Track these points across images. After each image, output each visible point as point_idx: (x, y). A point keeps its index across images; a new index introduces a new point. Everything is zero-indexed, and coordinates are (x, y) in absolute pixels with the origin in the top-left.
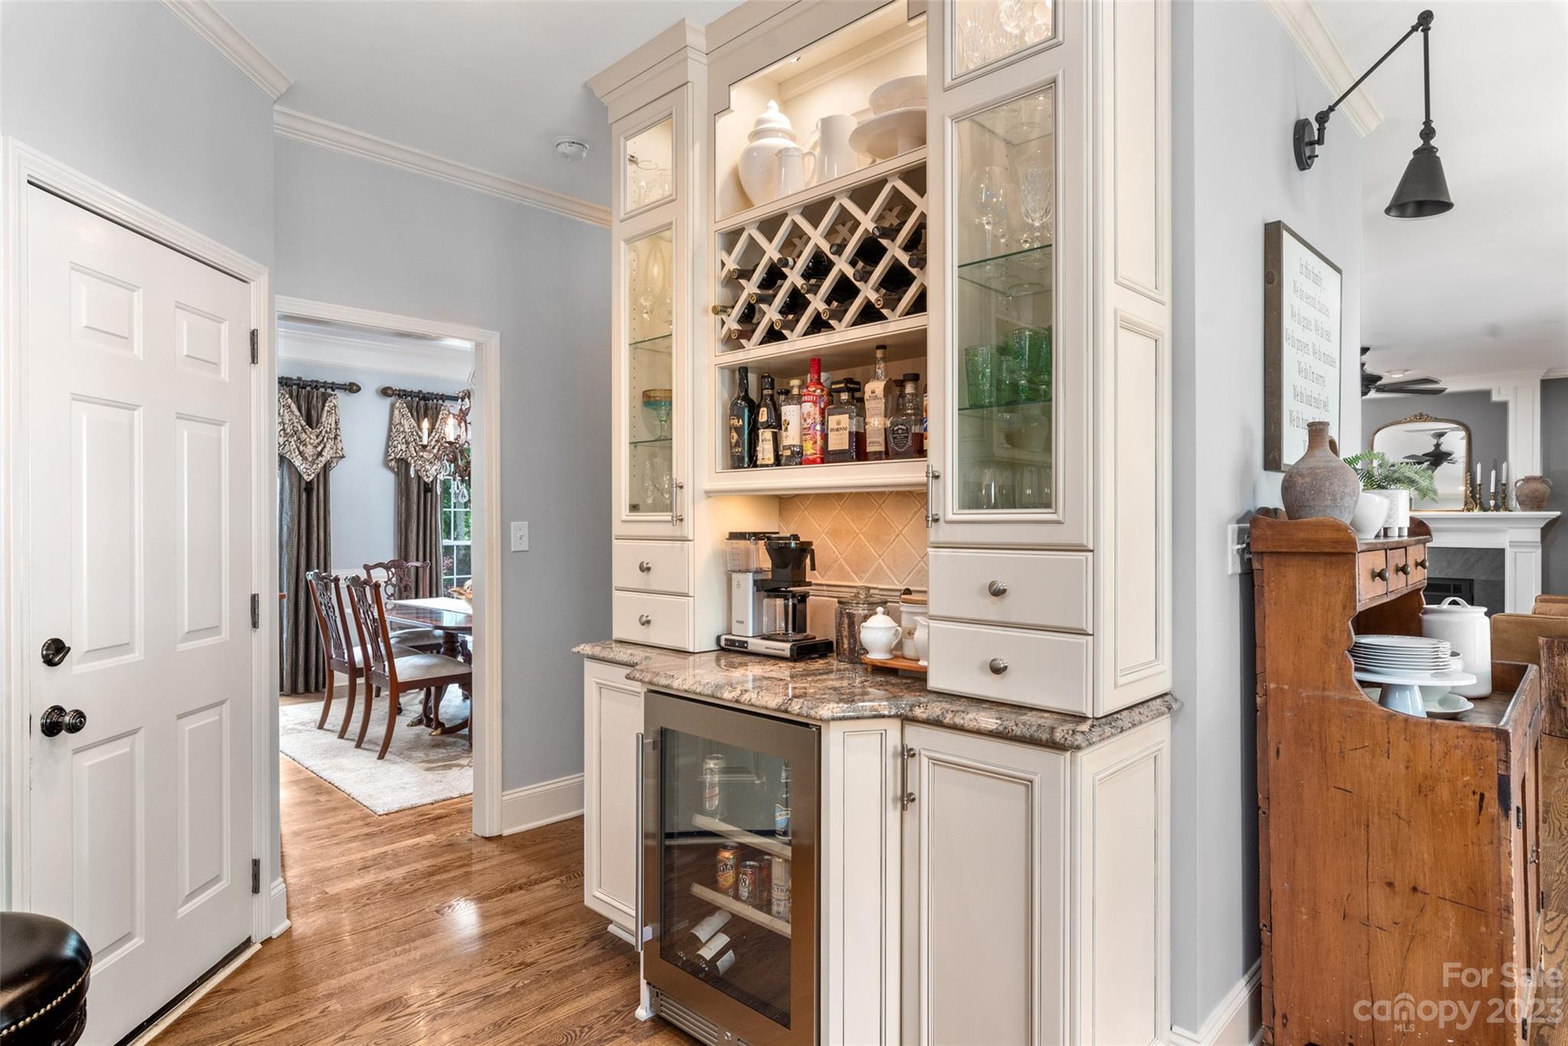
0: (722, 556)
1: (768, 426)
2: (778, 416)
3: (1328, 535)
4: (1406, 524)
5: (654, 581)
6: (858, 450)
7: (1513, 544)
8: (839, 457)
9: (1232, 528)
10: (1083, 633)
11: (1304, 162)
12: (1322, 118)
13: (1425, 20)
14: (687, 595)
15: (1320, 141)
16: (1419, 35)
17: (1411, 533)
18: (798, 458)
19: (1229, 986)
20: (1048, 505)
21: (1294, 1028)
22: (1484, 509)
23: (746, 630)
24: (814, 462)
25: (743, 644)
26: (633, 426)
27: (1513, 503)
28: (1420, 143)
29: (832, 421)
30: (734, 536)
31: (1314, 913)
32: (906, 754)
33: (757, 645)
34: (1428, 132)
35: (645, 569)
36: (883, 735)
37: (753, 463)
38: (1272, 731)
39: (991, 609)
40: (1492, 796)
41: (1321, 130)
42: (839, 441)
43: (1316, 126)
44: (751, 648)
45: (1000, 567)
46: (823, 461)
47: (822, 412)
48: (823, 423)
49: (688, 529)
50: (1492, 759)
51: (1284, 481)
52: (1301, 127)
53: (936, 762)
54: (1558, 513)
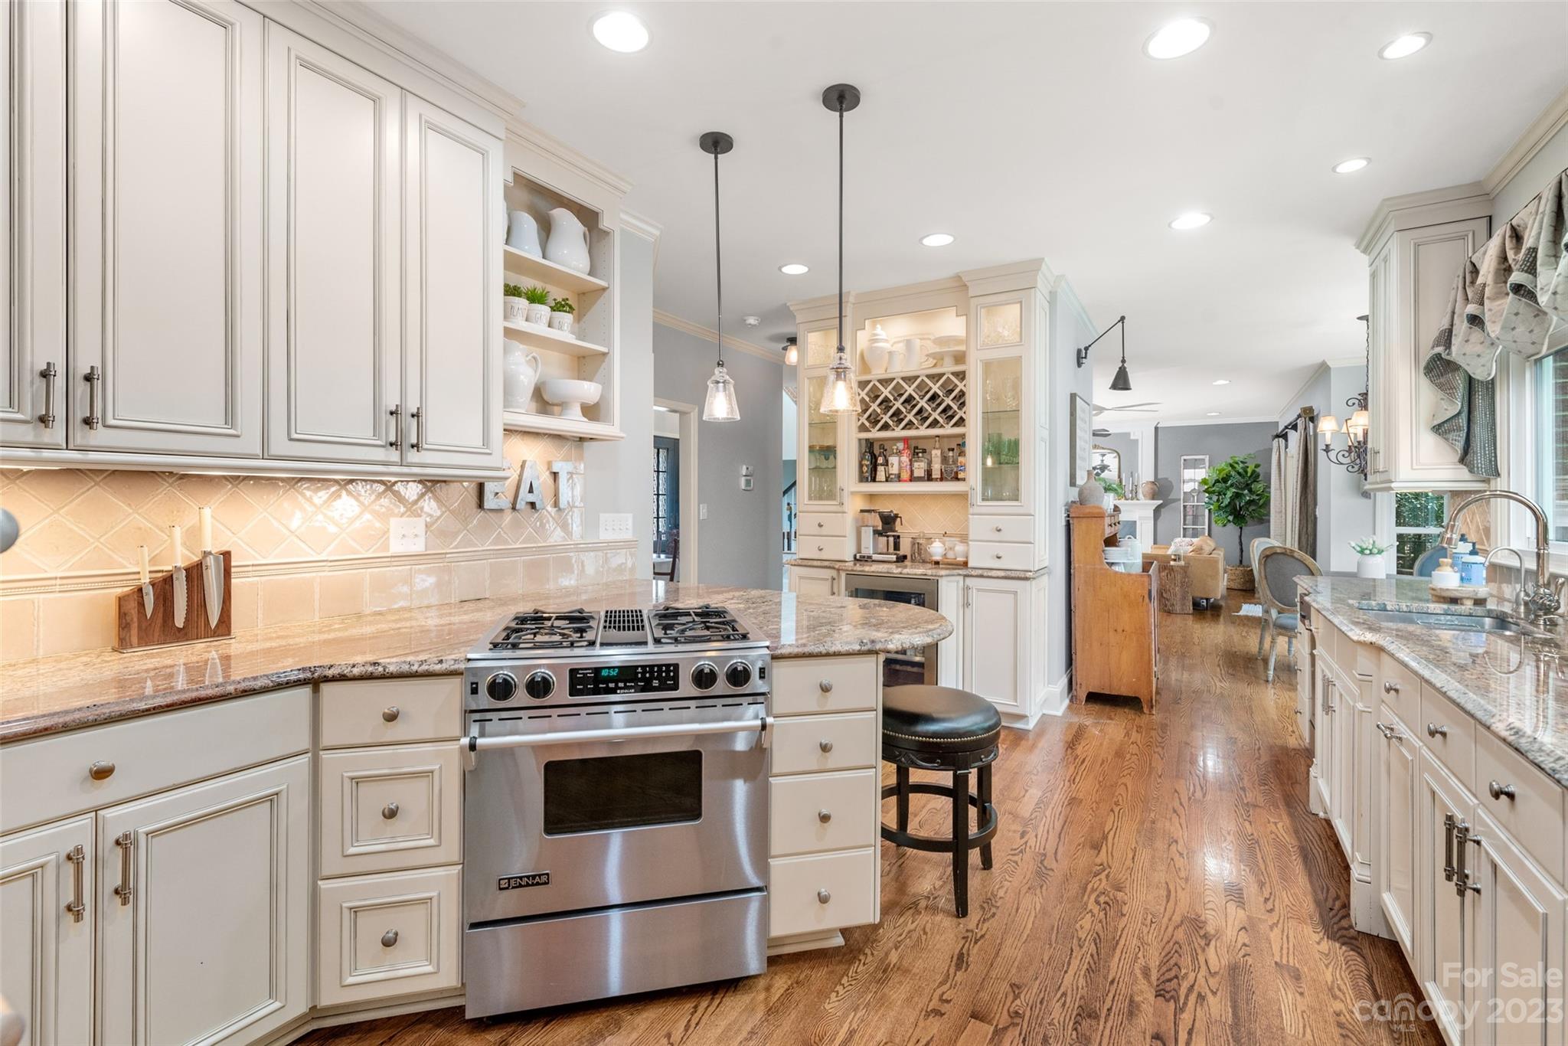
0: (856, 520)
1: (882, 465)
2: (887, 461)
3: (1097, 511)
4: (1113, 507)
5: (824, 531)
6: (929, 477)
7: (1140, 518)
8: (920, 479)
9: (1063, 509)
10: (1031, 543)
11: (1079, 364)
12: (1086, 349)
13: (1123, 319)
14: (845, 537)
15: (1085, 358)
16: (1120, 324)
17: (1114, 511)
18: (899, 478)
19: (1062, 677)
20: (1017, 500)
21: (1084, 688)
22: (1126, 499)
23: (868, 549)
24: (905, 481)
25: (870, 557)
26: (810, 462)
27: (1140, 496)
28: (1121, 365)
29: (916, 465)
30: (862, 511)
31: (1091, 646)
32: (966, 589)
33: (875, 557)
34: (1123, 361)
35: (820, 526)
36: (958, 582)
37: (874, 480)
38: (1077, 582)
39: (997, 536)
40: (1146, 597)
41: (1086, 353)
42: (919, 472)
43: (1084, 351)
44: (874, 558)
45: (999, 521)
46: (911, 481)
47: (911, 461)
48: (911, 465)
49: (846, 508)
50: (1146, 584)
51: (1079, 491)
52: (1079, 351)
53: (979, 590)
54: (1161, 502)
